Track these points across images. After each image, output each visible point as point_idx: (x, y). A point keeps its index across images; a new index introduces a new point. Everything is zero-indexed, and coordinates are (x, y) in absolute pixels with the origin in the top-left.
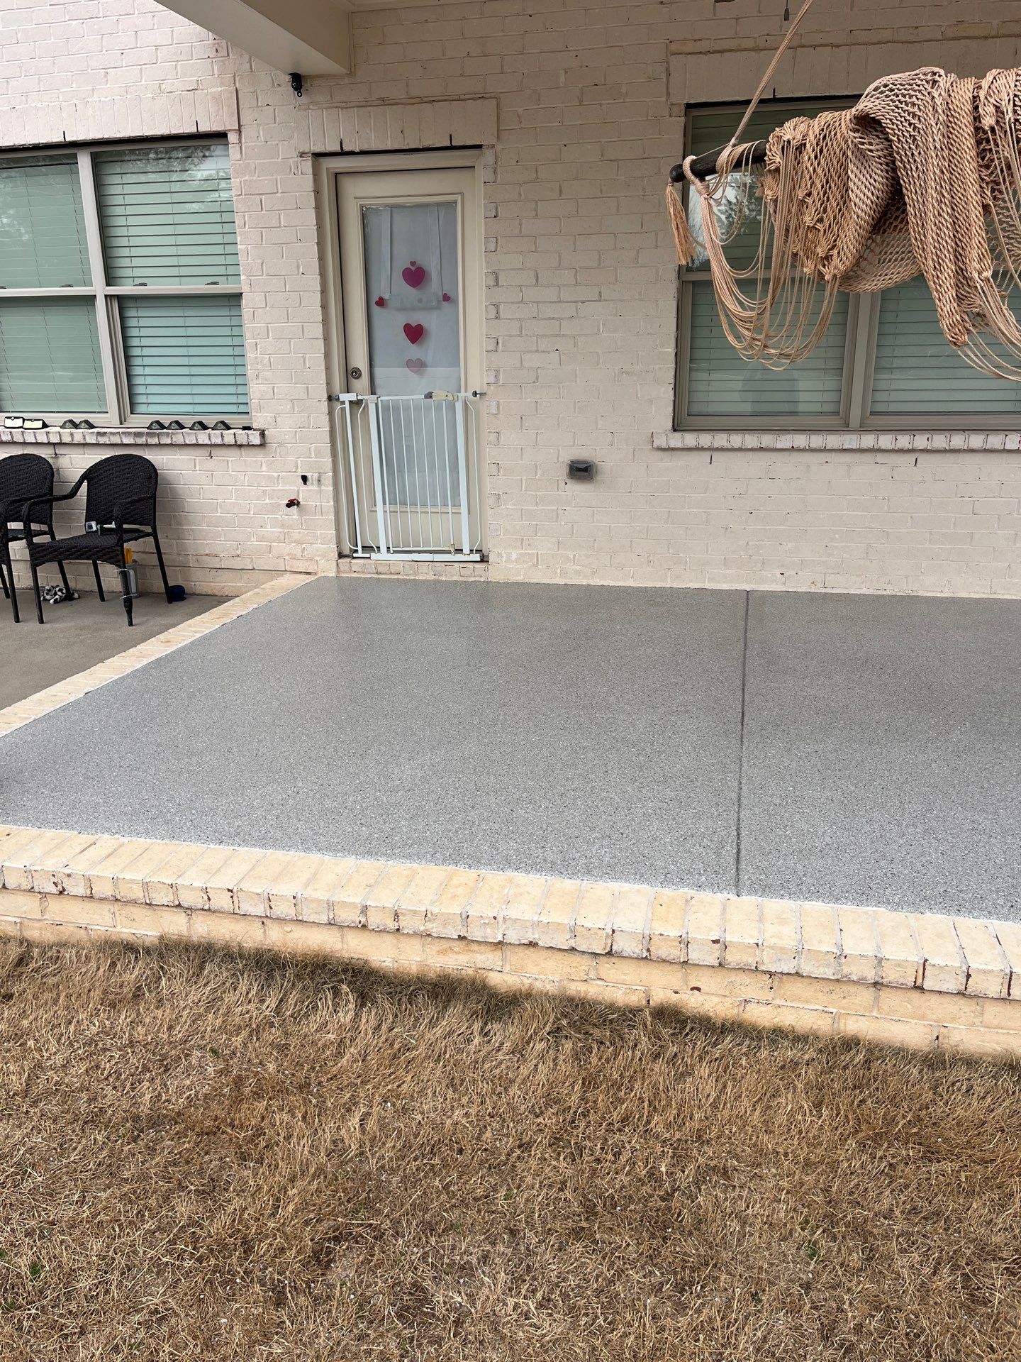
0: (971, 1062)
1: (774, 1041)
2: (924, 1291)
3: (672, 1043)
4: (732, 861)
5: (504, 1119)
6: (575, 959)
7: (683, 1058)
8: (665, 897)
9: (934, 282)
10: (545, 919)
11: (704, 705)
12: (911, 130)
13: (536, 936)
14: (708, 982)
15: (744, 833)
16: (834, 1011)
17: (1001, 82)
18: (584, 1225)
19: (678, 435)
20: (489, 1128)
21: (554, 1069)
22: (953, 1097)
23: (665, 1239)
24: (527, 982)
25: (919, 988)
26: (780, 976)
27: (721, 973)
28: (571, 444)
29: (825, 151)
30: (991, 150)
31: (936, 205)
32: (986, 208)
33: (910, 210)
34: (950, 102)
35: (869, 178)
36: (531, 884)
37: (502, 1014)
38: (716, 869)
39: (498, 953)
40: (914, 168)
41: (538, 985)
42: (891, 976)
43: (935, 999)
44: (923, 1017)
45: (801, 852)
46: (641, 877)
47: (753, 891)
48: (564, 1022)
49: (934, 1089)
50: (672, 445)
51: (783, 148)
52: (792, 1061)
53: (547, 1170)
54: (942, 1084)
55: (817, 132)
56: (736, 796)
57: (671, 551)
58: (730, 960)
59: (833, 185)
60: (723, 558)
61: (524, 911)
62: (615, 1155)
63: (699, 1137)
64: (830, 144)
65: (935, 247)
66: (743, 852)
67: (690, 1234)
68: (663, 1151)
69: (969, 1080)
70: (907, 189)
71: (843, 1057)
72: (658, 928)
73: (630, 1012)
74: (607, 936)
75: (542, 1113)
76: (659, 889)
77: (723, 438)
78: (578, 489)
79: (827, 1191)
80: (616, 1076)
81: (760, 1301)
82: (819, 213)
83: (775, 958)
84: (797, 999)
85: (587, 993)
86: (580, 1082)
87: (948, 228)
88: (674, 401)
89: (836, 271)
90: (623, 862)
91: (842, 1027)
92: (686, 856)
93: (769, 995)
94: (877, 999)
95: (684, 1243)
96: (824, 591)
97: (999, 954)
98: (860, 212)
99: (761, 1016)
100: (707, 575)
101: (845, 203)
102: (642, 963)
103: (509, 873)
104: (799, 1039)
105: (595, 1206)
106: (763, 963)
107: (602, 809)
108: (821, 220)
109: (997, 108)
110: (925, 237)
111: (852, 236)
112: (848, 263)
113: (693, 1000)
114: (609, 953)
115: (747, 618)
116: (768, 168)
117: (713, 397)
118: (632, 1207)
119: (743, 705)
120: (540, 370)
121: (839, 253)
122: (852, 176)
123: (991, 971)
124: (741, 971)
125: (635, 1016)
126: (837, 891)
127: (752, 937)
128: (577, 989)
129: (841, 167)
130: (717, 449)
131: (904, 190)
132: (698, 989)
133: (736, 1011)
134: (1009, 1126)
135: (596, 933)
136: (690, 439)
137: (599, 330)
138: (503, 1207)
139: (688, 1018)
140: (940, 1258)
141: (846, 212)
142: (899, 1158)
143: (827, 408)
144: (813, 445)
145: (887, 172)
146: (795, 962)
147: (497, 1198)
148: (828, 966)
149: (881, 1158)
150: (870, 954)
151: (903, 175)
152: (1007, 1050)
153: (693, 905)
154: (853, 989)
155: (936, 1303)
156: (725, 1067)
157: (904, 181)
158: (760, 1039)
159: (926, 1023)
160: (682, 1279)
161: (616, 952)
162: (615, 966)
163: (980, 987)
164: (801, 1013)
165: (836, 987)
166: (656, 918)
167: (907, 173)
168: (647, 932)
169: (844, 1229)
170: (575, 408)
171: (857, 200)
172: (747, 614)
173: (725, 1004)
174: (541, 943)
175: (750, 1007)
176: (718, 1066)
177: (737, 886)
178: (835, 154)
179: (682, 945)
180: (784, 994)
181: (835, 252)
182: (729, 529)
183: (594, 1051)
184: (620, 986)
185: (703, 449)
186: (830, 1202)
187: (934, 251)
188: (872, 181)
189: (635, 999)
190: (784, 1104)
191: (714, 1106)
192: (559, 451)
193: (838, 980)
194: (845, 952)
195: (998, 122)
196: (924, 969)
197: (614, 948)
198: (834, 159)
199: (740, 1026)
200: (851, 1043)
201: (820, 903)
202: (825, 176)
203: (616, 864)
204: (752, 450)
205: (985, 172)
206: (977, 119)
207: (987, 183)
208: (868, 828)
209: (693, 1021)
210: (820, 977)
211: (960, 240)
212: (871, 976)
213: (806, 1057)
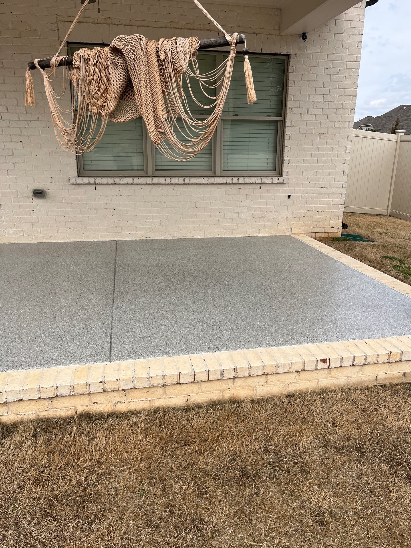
0: (199, 406)
1: (128, 416)
2: (184, 495)
3: (87, 427)
4: (108, 349)
5: (12, 478)
6: (41, 402)
7: (92, 432)
8: (80, 368)
9: (146, 118)
10: (25, 388)
11: (98, 288)
12: (133, 56)
13: (22, 396)
14: (99, 399)
15: (113, 337)
16: (150, 399)
17: (166, 43)
18: (49, 511)
19: (80, 178)
20: (4, 483)
21: (35, 451)
22: (193, 421)
23: (84, 507)
24: (20, 417)
25: (179, 383)
26: (128, 390)
27: (105, 394)
28: (33, 182)
29: (98, 62)
30: (164, 69)
31: (145, 87)
32: (163, 91)
33: (135, 89)
34: (147, 48)
35: (118, 74)
36: (19, 374)
37: (10, 434)
38: (101, 353)
39: (5, 408)
40: (136, 72)
41: (26, 417)
42: (168, 381)
43: (185, 386)
44: (181, 394)
45: (135, 340)
46: (69, 362)
47: (116, 359)
48: (39, 430)
49: (187, 420)
50: (78, 182)
51: (80, 59)
52: (135, 422)
53: (32, 494)
54: (190, 417)
55: (94, 54)
56: (110, 323)
57: (83, 226)
58: (107, 388)
59: (103, 76)
60: (105, 228)
61: (15, 387)
62: (63, 480)
63: (99, 462)
64: (100, 60)
65: (145, 104)
66: (113, 345)
67: (94, 501)
68: (83, 472)
69: (199, 413)
70: (133, 80)
71: (154, 416)
72: (76, 382)
73: (68, 419)
74: (55, 389)
75: (29, 471)
76: (77, 366)
77: (99, 180)
78: (38, 201)
79: (149, 468)
80: (63, 446)
81: (123, 519)
82: (98, 87)
83: (125, 384)
84: (136, 398)
85: (48, 415)
86: (47, 453)
87: (150, 98)
88: (77, 164)
89: (107, 112)
90: (62, 357)
91: (154, 405)
92: (89, 350)
93: (125, 399)
94: (165, 391)
95: (92, 506)
96: (146, 239)
97: (205, 365)
98: (115, 88)
99: (122, 408)
100: (100, 235)
101: (109, 84)
102: (71, 397)
103: (8, 371)
104: (137, 413)
105: (54, 503)
106: (121, 387)
107: (53, 337)
108: (99, 90)
109: (165, 52)
110: (142, 100)
111: (113, 98)
112: (112, 109)
113: (95, 408)
114: (57, 396)
115: (116, 252)
116: (74, 66)
117: (93, 163)
118: (70, 498)
119: (114, 286)
120: (13, 150)
121: (108, 104)
122: (111, 73)
123: (202, 372)
124: (113, 392)
125: (70, 419)
126: (149, 353)
127: (115, 377)
128: (44, 414)
129: (106, 69)
130: (97, 184)
131: (132, 81)
132: (96, 403)
133: (112, 408)
134: (213, 426)
135: (50, 389)
136: (86, 180)
137: (39, 133)
138: (12, 514)
139: (93, 415)
140: (190, 481)
141: (109, 88)
142: (175, 448)
143: (139, 168)
144: (135, 182)
145: (125, 73)
146: (133, 384)
147: (9, 512)
148: (145, 382)
149: (169, 450)
150: (160, 375)
151: (131, 74)
152: (211, 399)
153: (91, 369)
154: (155, 389)
155: (189, 499)
156: (110, 431)
157: (132, 77)
158: (123, 416)
159: (183, 396)
160: (91, 520)
161: (59, 395)
162: (60, 401)
163: (199, 379)
164: (138, 403)
165: (149, 390)
166: (75, 378)
167: (133, 74)
168: (72, 384)
169: (154, 481)
170: (33, 167)
171: (114, 83)
172: (116, 250)
173: (108, 406)
174: (24, 399)
175: (118, 405)
176: (107, 431)
177: (110, 359)
178: (103, 63)
179: (87, 386)
180: (131, 397)
181: (106, 104)
182: (106, 216)
183: (53, 439)
184: (63, 409)
185: (91, 184)
186: (150, 472)
187: (145, 106)
188: (119, 76)
189: (70, 413)
190: (132, 440)
191: (105, 448)
192: (27, 185)
193: (150, 387)
194: (151, 376)
195: (166, 58)
196: (180, 376)
197: (58, 394)
198: (102, 65)
199: (115, 413)
200: (157, 410)
201: (142, 359)
202: (99, 72)
203: (59, 359)
204: (112, 184)
205: (162, 78)
206: (158, 56)
207: (163, 82)
208: (161, 327)
209: (95, 416)
210: (143, 387)
211: (155, 103)
212: (161, 383)
213: (141, 419)
